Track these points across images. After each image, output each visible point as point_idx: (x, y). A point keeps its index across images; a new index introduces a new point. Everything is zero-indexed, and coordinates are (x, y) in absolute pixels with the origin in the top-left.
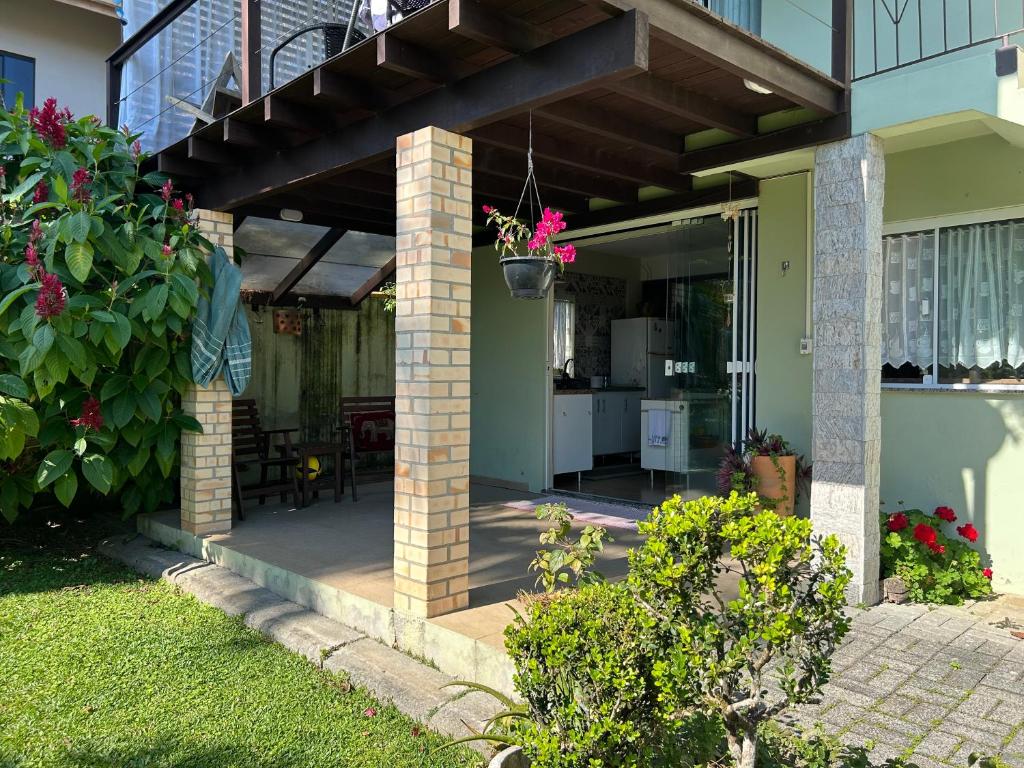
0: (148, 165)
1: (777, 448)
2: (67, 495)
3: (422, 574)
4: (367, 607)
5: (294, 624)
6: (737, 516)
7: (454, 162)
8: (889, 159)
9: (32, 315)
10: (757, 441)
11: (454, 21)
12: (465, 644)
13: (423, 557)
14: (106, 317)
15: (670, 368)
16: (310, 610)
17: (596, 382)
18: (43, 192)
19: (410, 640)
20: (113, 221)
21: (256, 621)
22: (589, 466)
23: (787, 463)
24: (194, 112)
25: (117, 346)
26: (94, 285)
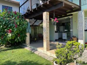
0: (22, 16)
1: (75, 37)
2: (17, 42)
3: (46, 48)
4: (41, 50)
5: (36, 52)
6: (74, 42)
7: (48, 14)
8: (85, 12)
9: (15, 28)
10: (73, 36)
11: (48, 3)
12: (50, 53)
13: (46, 46)
14: (20, 28)
15: (65, 30)
16: (37, 50)
17: (58, 32)
18: (15, 18)
19: (45, 53)
20: (20, 20)
21: (33, 51)
22: (58, 39)
23: (76, 38)
24: (26, 11)
25: (21, 30)
26: (19, 25)
